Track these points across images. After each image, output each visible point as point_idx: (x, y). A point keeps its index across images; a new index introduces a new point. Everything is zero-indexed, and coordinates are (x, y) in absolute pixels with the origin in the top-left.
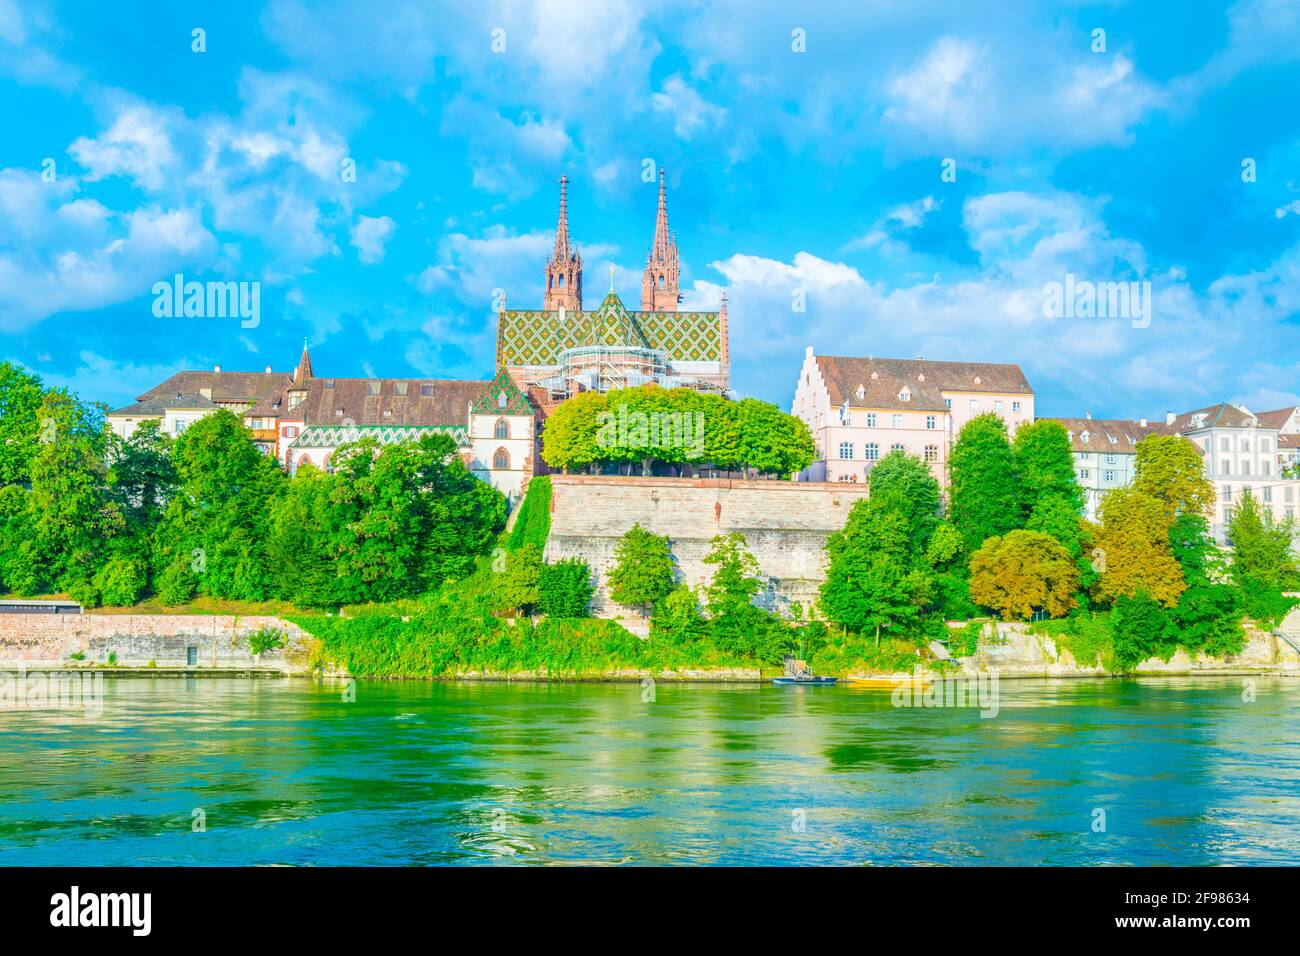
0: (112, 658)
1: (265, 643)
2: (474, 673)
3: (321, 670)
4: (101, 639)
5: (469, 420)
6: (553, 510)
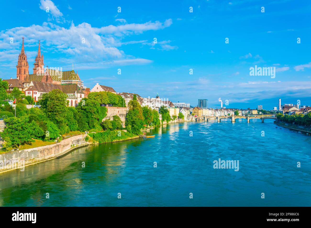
0: (74, 145)
1: (87, 139)
2: (116, 141)
4: (73, 142)
5: (76, 94)
6: (107, 113)
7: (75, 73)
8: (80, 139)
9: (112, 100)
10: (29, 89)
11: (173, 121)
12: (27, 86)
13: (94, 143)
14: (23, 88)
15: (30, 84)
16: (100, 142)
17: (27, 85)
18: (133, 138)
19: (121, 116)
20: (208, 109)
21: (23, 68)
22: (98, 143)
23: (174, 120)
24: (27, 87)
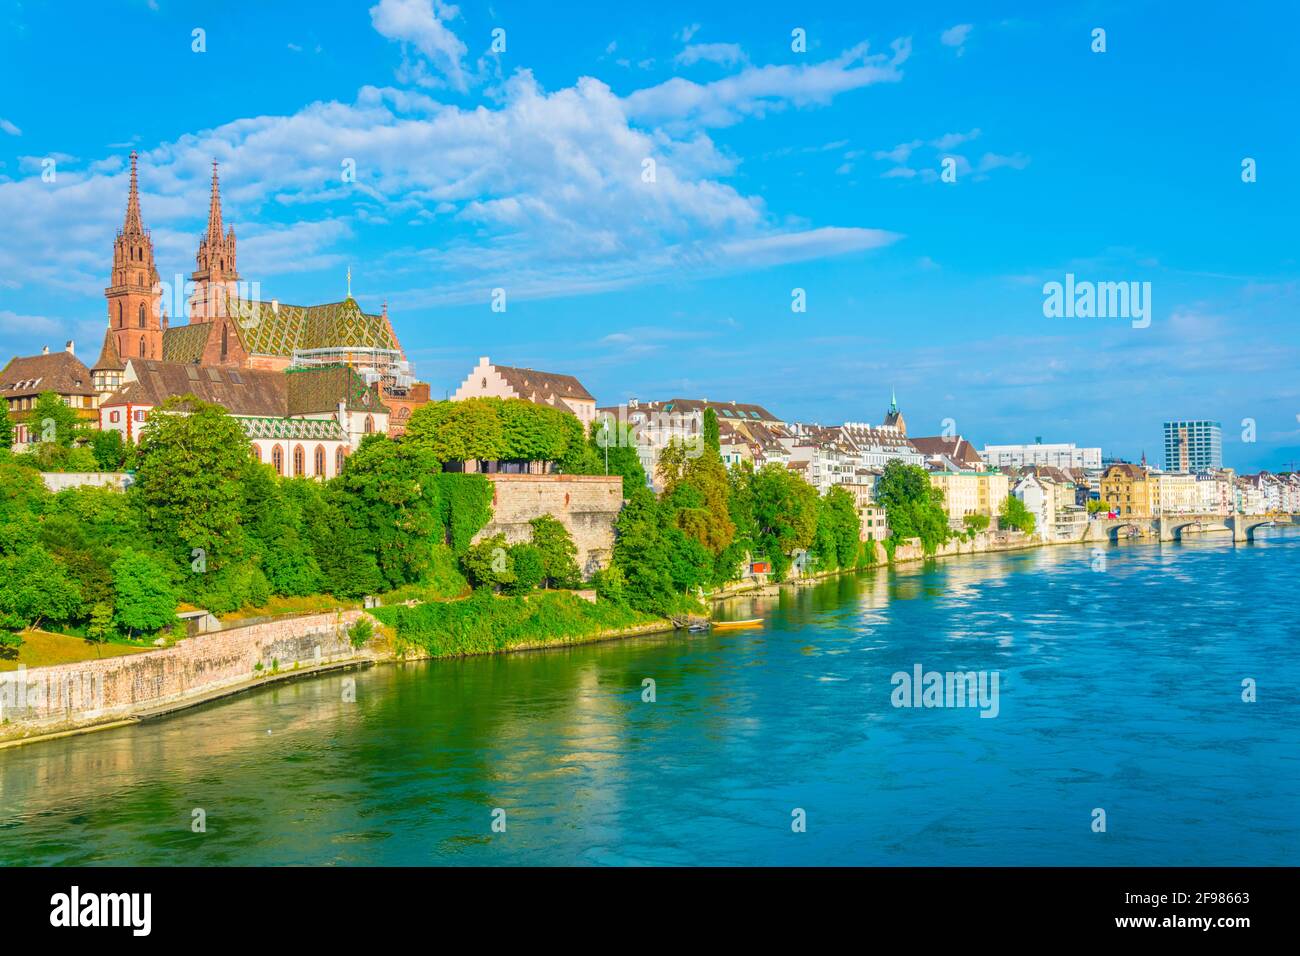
0: (275, 664)
1: (360, 635)
2: (522, 645)
3: (404, 654)
4: (268, 647)
5: (343, 415)
6: (495, 503)
7: (358, 313)
8: (322, 635)
9: (527, 441)
10: (117, 400)
11: (963, 541)
12: (108, 384)
13: (404, 657)
14: (90, 396)
15: (121, 374)
16: (432, 650)
17: (108, 381)
18: (626, 631)
19: (588, 519)
20: (1192, 473)
21: (135, 299)
22: (422, 654)
23: (968, 537)
24: (109, 388)
